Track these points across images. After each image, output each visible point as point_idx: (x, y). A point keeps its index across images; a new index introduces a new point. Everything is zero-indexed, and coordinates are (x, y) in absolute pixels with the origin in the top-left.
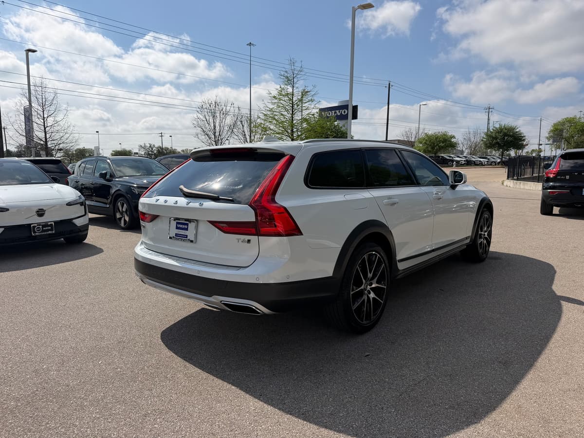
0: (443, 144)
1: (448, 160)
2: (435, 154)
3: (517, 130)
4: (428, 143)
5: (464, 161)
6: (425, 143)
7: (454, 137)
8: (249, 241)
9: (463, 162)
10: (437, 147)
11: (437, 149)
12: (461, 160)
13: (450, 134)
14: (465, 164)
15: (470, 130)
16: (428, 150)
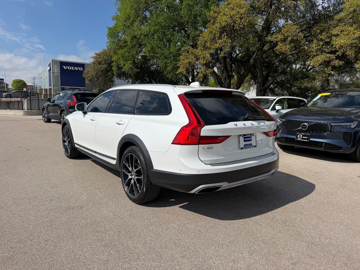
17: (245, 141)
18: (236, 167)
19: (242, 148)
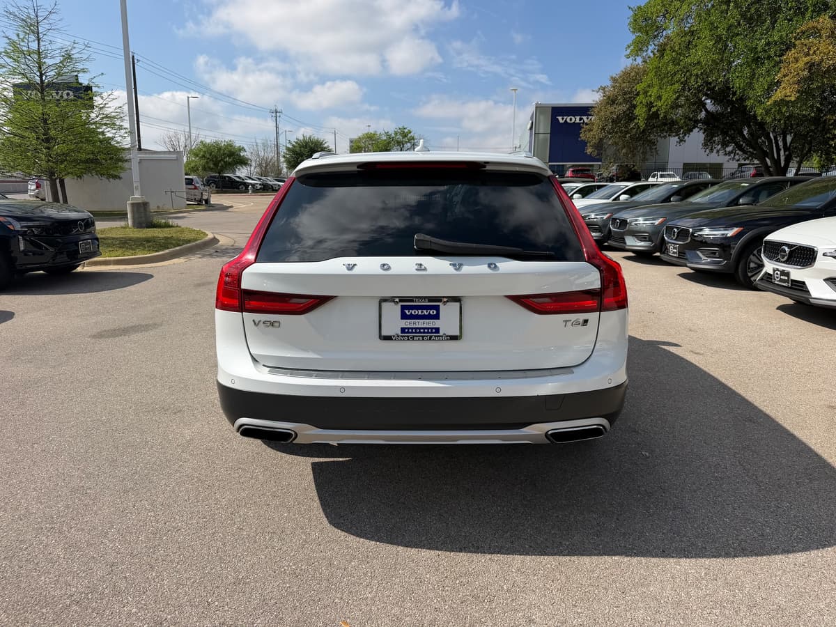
0: (230, 160)
1: (238, 182)
2: (219, 173)
3: (325, 145)
4: (208, 156)
5: (260, 184)
6: (204, 156)
7: (242, 149)
8: (586, 321)
9: (259, 187)
10: (223, 163)
11: (222, 166)
12: (257, 184)
13: (237, 144)
14: (261, 188)
15: (258, 141)
16: (209, 167)
17: (404, 316)
18: (343, 388)
19: (388, 338)
